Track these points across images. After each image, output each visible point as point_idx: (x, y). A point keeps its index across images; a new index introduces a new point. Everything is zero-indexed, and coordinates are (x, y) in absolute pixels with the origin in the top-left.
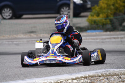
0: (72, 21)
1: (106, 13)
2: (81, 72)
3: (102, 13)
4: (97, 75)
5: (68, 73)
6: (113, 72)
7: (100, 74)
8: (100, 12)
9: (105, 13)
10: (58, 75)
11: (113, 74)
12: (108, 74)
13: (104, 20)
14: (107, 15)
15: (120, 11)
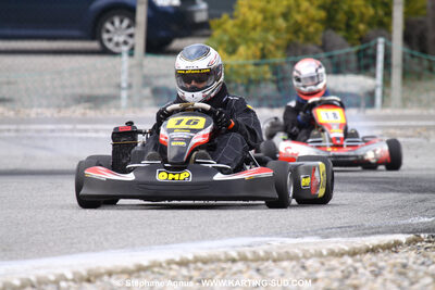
0: (141, 65)
1: (261, 45)
2: (166, 243)
3: (247, 41)
4: (223, 257)
5: (122, 248)
6: (279, 247)
7: (234, 254)
8: (238, 40)
9: (255, 41)
10: (88, 250)
11: (279, 254)
12: (262, 254)
13: (251, 68)
14: (263, 49)
15: (308, 38)
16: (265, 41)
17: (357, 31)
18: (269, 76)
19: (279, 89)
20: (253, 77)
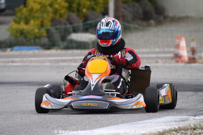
1: (40, 20)
3: (34, 18)
8: (29, 18)
9: (38, 18)
13: (36, 31)
14: (42, 22)
15: (61, 16)
16: (43, 18)
17: (82, 12)
18: (45, 34)
19: (50, 41)
20: (37, 35)
